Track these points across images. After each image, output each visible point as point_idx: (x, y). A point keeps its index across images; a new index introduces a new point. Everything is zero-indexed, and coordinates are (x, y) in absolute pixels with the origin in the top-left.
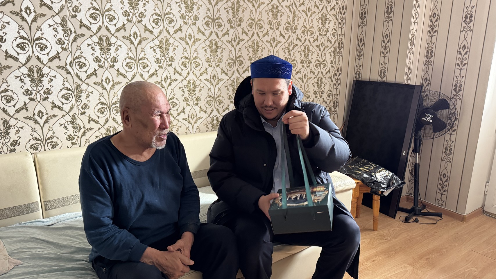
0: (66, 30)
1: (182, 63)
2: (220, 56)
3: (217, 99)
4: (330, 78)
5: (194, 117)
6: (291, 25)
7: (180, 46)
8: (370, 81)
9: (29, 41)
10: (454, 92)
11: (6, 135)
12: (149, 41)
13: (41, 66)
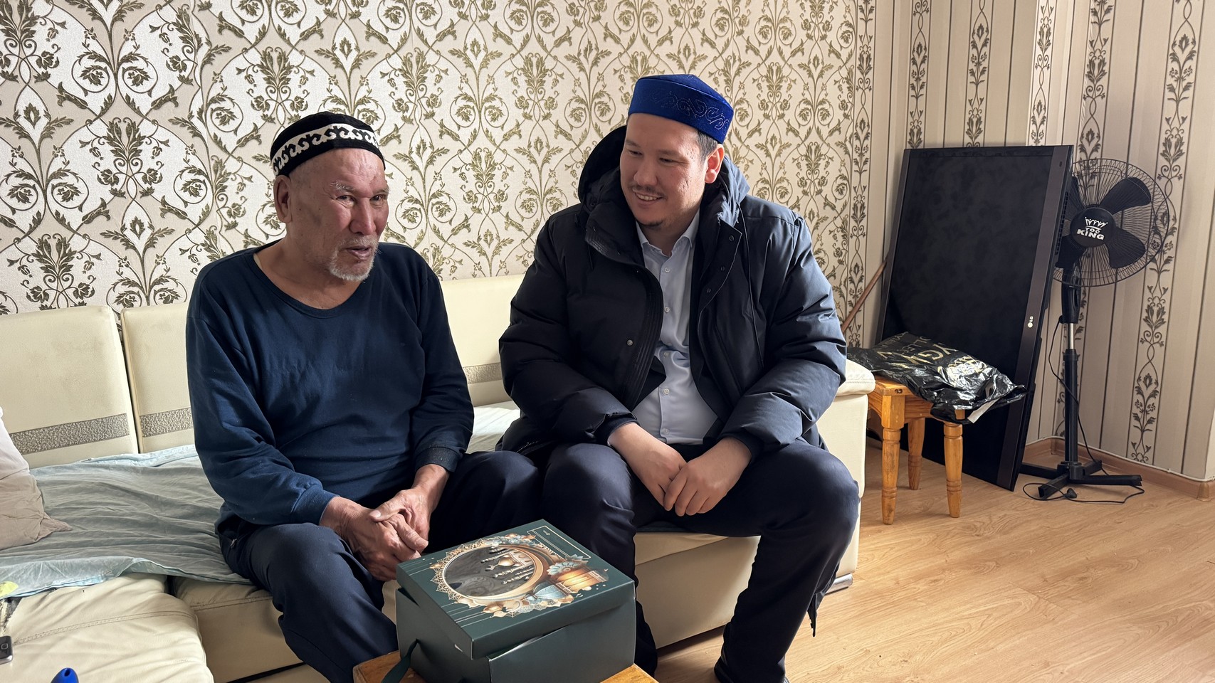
0: (188, 37)
1: (459, 111)
2: (549, 93)
3: (548, 196)
4: (839, 144)
5: (492, 240)
6: (730, 16)
7: (452, 71)
8: (945, 147)
9: (109, 64)
10: (1162, 161)
11: (63, 271)
12: (377, 59)
13: (137, 119)
